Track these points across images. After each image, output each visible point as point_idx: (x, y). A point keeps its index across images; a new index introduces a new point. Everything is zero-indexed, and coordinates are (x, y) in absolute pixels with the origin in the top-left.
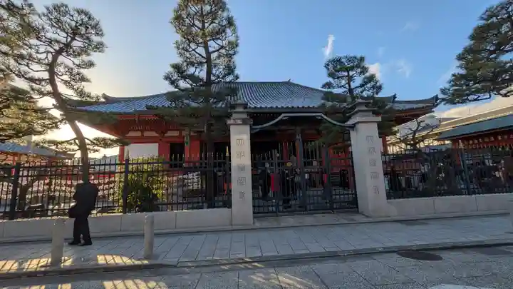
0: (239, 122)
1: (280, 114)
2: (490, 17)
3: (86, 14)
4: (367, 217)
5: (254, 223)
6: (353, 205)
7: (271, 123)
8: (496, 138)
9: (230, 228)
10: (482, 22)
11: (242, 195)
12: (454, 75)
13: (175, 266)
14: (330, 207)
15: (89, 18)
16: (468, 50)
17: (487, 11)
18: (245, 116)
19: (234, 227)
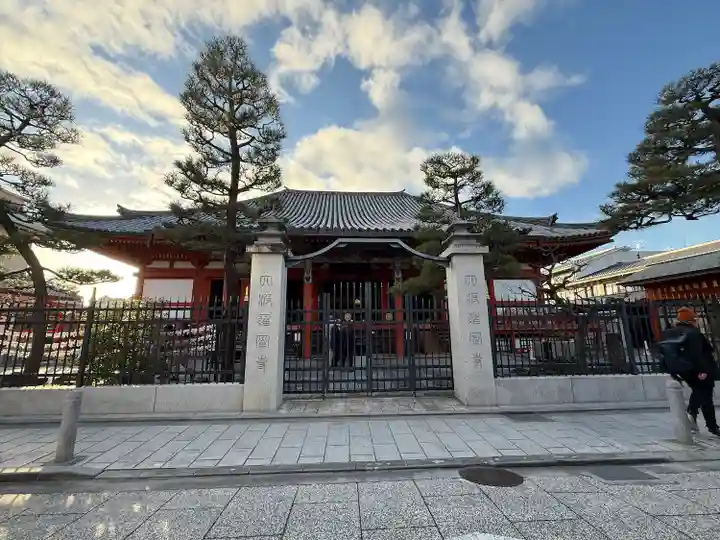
0: (266, 249)
1: (335, 238)
2: (671, 99)
3: (47, 88)
4: (462, 404)
5: (279, 408)
6: (444, 385)
7: (319, 252)
8: (710, 285)
9: (237, 415)
10: (660, 107)
11: (262, 364)
12: (618, 186)
13: (91, 478)
14: (410, 386)
15: (53, 94)
16: (644, 149)
17: (664, 91)
18: (278, 241)
19: (244, 415)
